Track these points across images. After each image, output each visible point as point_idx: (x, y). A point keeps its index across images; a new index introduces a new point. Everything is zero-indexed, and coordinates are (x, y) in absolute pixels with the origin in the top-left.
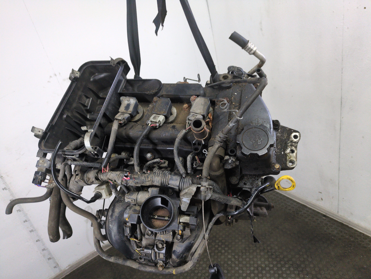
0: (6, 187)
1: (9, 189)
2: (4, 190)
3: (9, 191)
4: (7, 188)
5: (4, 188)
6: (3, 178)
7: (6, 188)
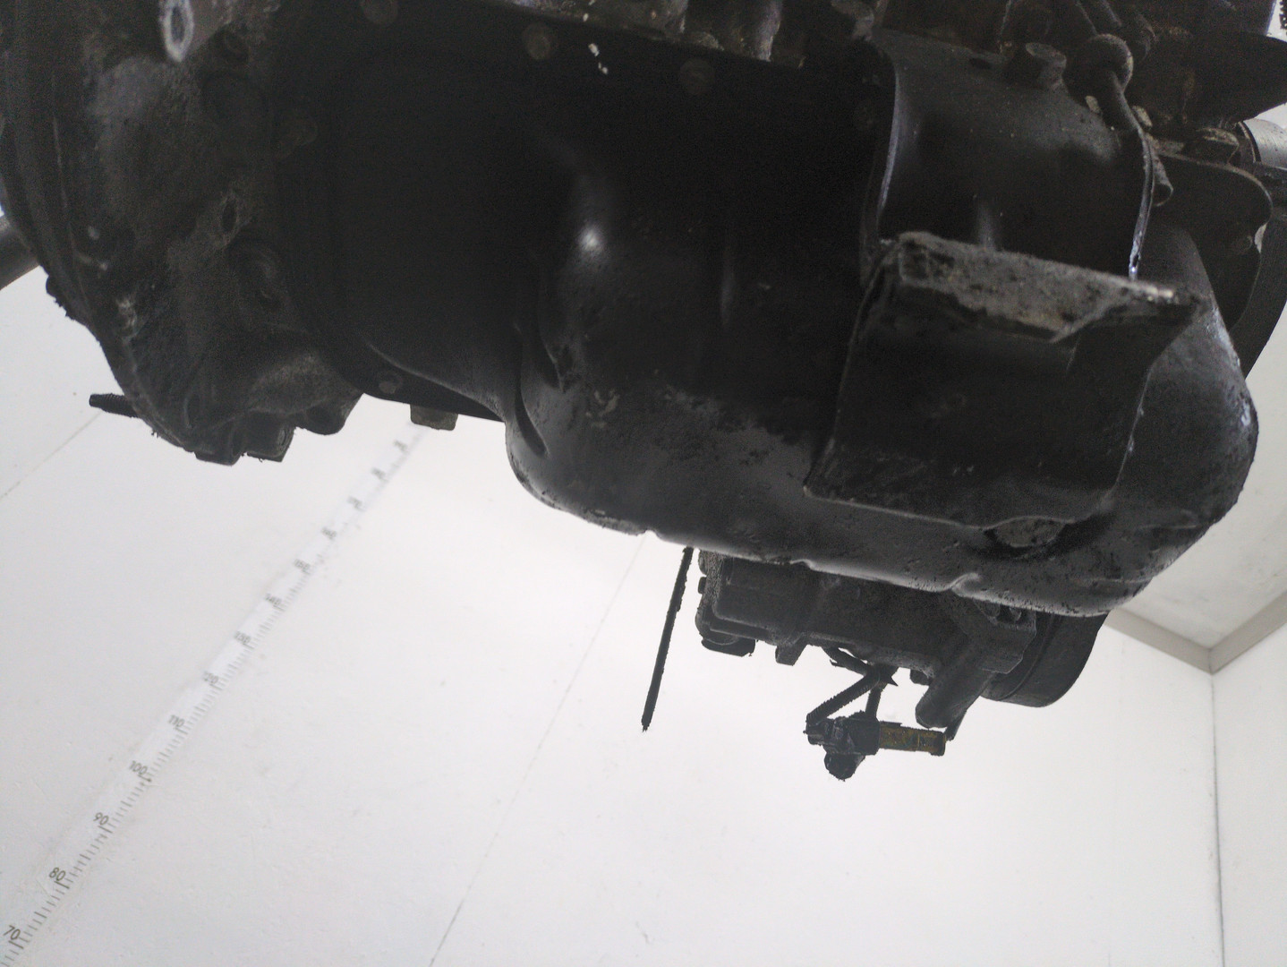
0: (110, 817)
1: (108, 834)
2: (97, 818)
3: (97, 840)
4: (110, 824)
5: (104, 815)
6: (143, 789)
7: (110, 821)
